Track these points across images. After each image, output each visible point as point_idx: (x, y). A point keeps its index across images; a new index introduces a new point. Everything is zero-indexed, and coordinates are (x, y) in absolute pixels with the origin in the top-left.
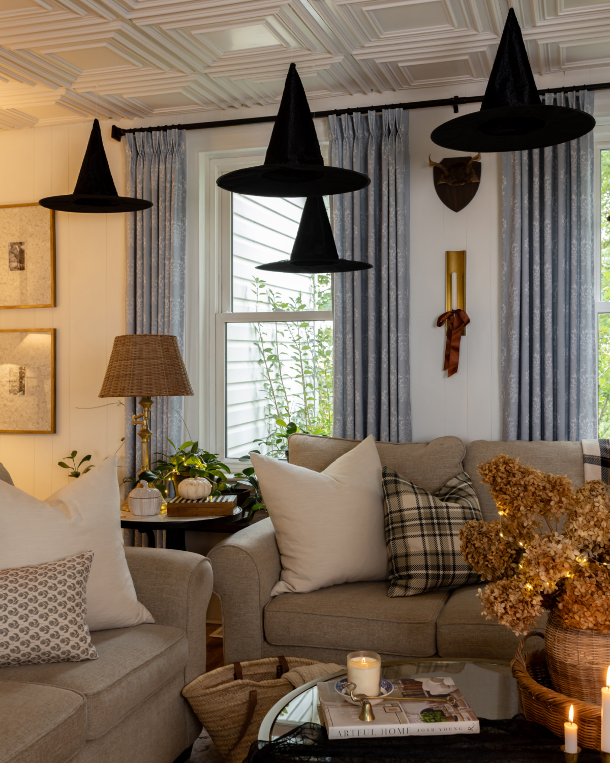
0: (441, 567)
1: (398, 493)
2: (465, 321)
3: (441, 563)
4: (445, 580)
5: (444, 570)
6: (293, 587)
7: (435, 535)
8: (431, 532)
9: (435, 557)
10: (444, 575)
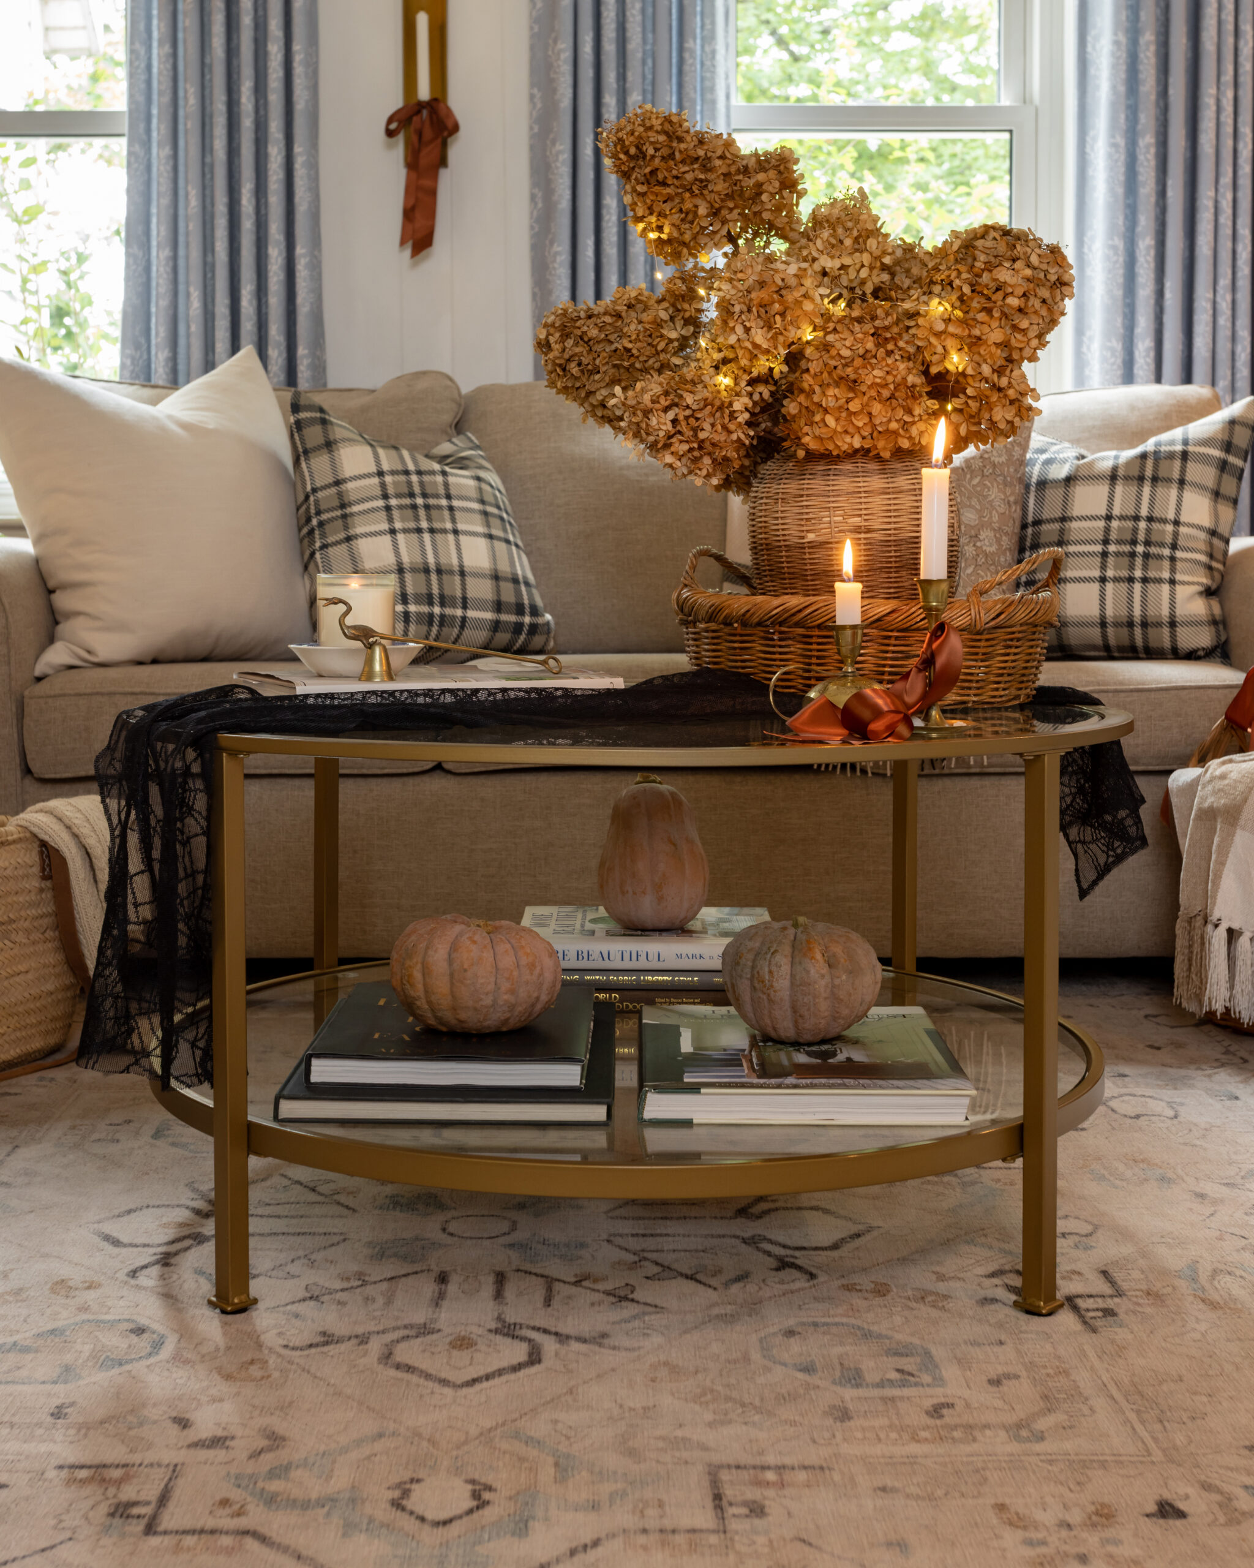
0: (436, 600)
1: (329, 445)
2: (450, 125)
3: (435, 591)
4: (445, 630)
5: (442, 604)
6: (89, 652)
7: (419, 531)
8: (412, 525)
9: (422, 576)
10: (442, 617)
